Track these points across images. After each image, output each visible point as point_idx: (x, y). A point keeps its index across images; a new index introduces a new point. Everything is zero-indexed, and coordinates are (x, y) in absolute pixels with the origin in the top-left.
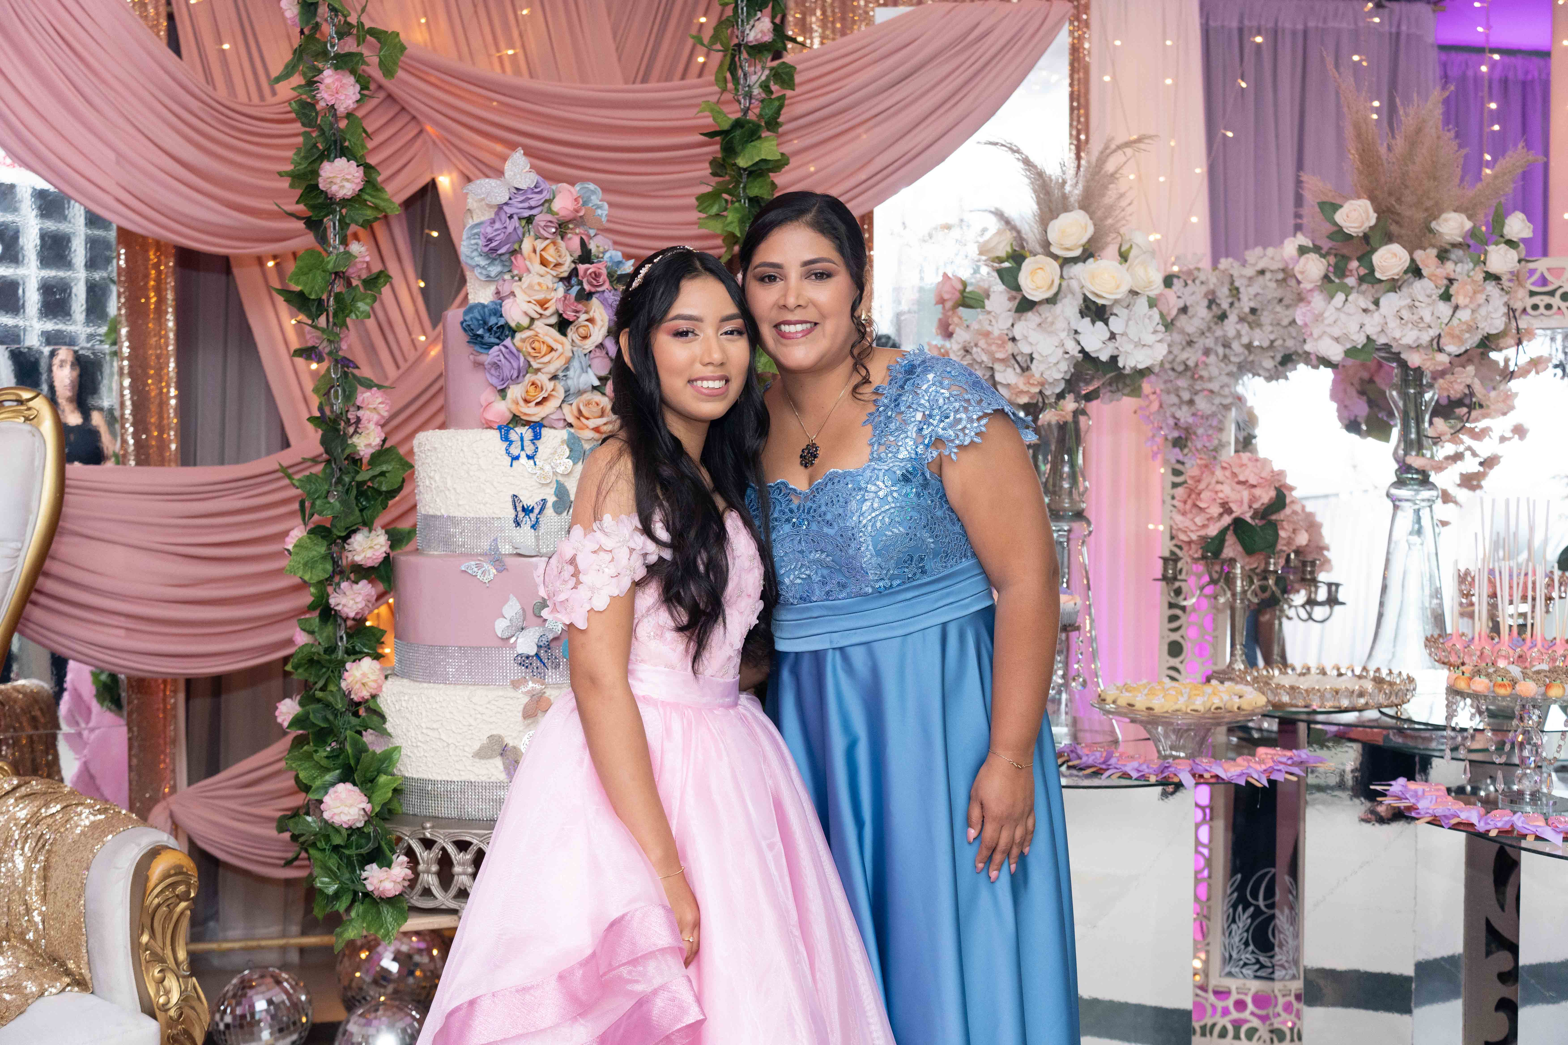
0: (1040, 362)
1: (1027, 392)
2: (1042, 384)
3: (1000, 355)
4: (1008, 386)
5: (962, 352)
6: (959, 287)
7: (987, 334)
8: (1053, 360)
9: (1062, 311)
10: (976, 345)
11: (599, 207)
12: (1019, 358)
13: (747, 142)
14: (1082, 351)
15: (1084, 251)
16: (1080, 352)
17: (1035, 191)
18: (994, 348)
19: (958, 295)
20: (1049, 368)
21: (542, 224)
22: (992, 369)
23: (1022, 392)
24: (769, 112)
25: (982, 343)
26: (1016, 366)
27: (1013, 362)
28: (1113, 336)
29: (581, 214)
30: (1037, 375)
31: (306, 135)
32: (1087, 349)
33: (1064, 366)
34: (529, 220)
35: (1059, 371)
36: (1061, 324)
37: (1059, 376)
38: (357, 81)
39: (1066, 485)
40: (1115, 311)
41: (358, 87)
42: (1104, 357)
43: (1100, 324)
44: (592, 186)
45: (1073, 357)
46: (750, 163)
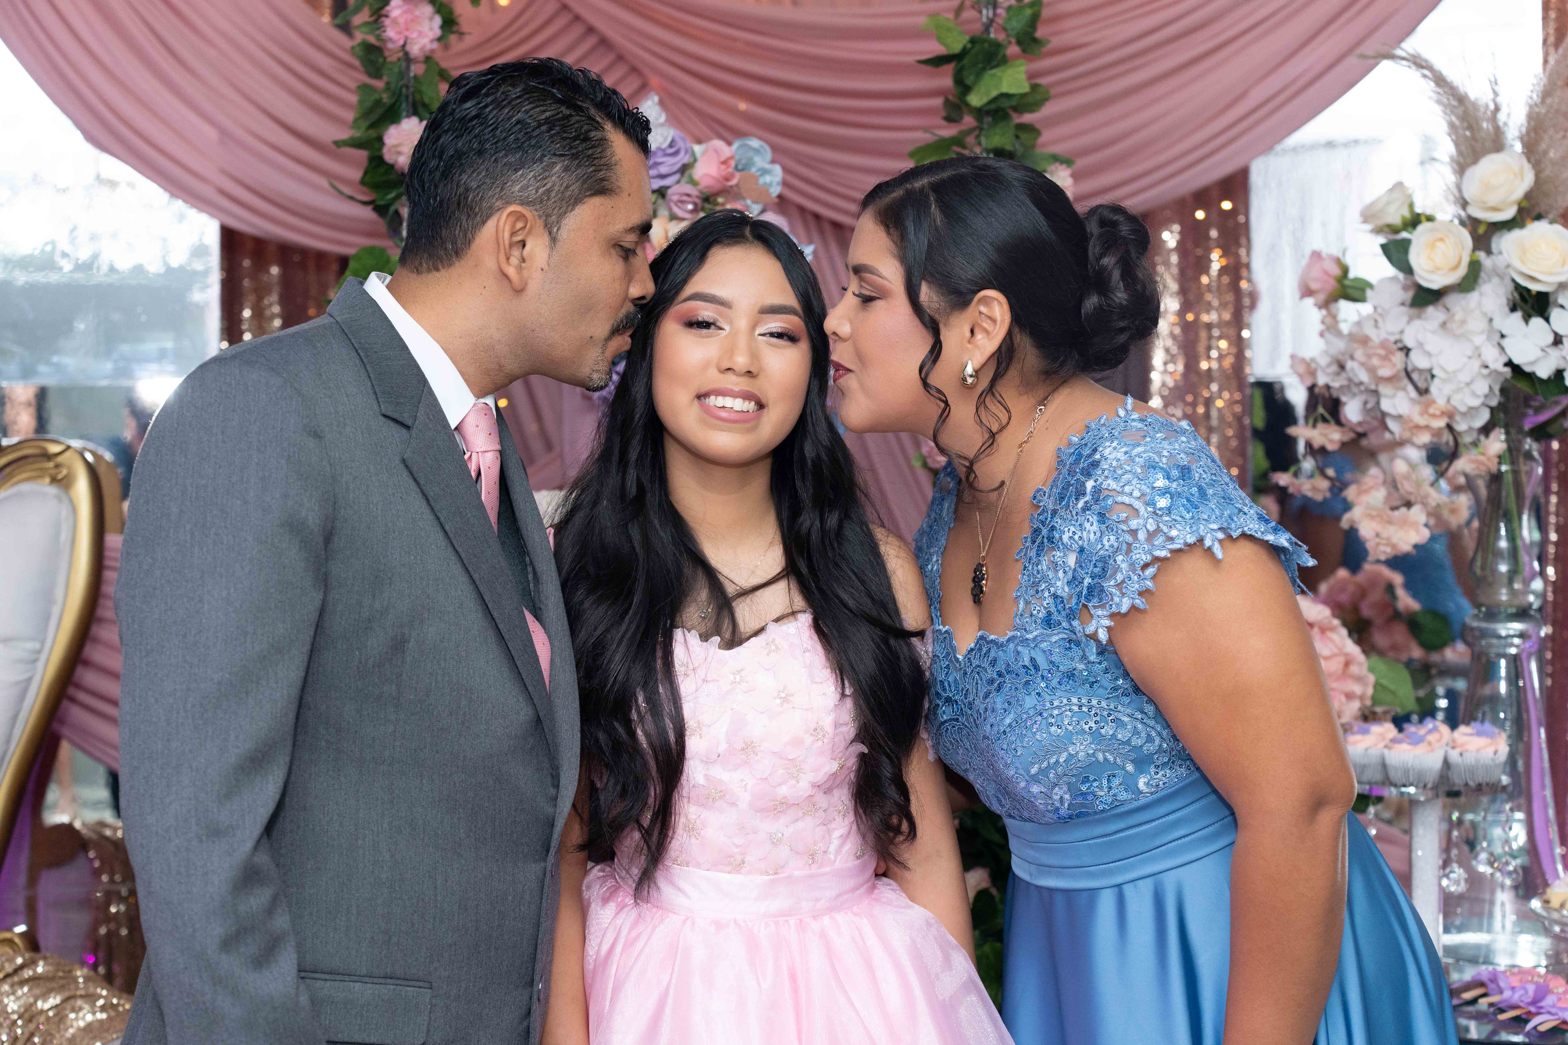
0: (1444, 381)
1: (1427, 427)
2: (1451, 416)
3: (1385, 372)
4: (1399, 418)
5: (1334, 368)
6: (1336, 271)
7: (1364, 341)
8: (1464, 377)
9: (1479, 304)
10: (1352, 358)
11: (765, 172)
12: (1415, 376)
13: (984, 69)
14: (1509, 364)
15: (1521, 210)
16: (1506, 365)
17: (1451, 125)
18: (1375, 361)
19: (1332, 284)
20: (1458, 390)
21: (675, 198)
22: (1376, 393)
23: (1418, 427)
24: (1017, 24)
25: (1359, 354)
26: (1410, 388)
27: (1406, 381)
28: (1558, 341)
29: (733, 182)
30: (1441, 402)
31: (364, 88)
32: (1516, 361)
33: (1482, 387)
34: (661, 193)
35: (1474, 395)
36: (1477, 324)
37: (1476, 402)
38: (438, 11)
39: (1503, 568)
40: (1561, 301)
41: (438, 21)
42: (1544, 372)
43: (1537, 322)
44: (755, 143)
45: (1496, 372)
46: (985, 100)
